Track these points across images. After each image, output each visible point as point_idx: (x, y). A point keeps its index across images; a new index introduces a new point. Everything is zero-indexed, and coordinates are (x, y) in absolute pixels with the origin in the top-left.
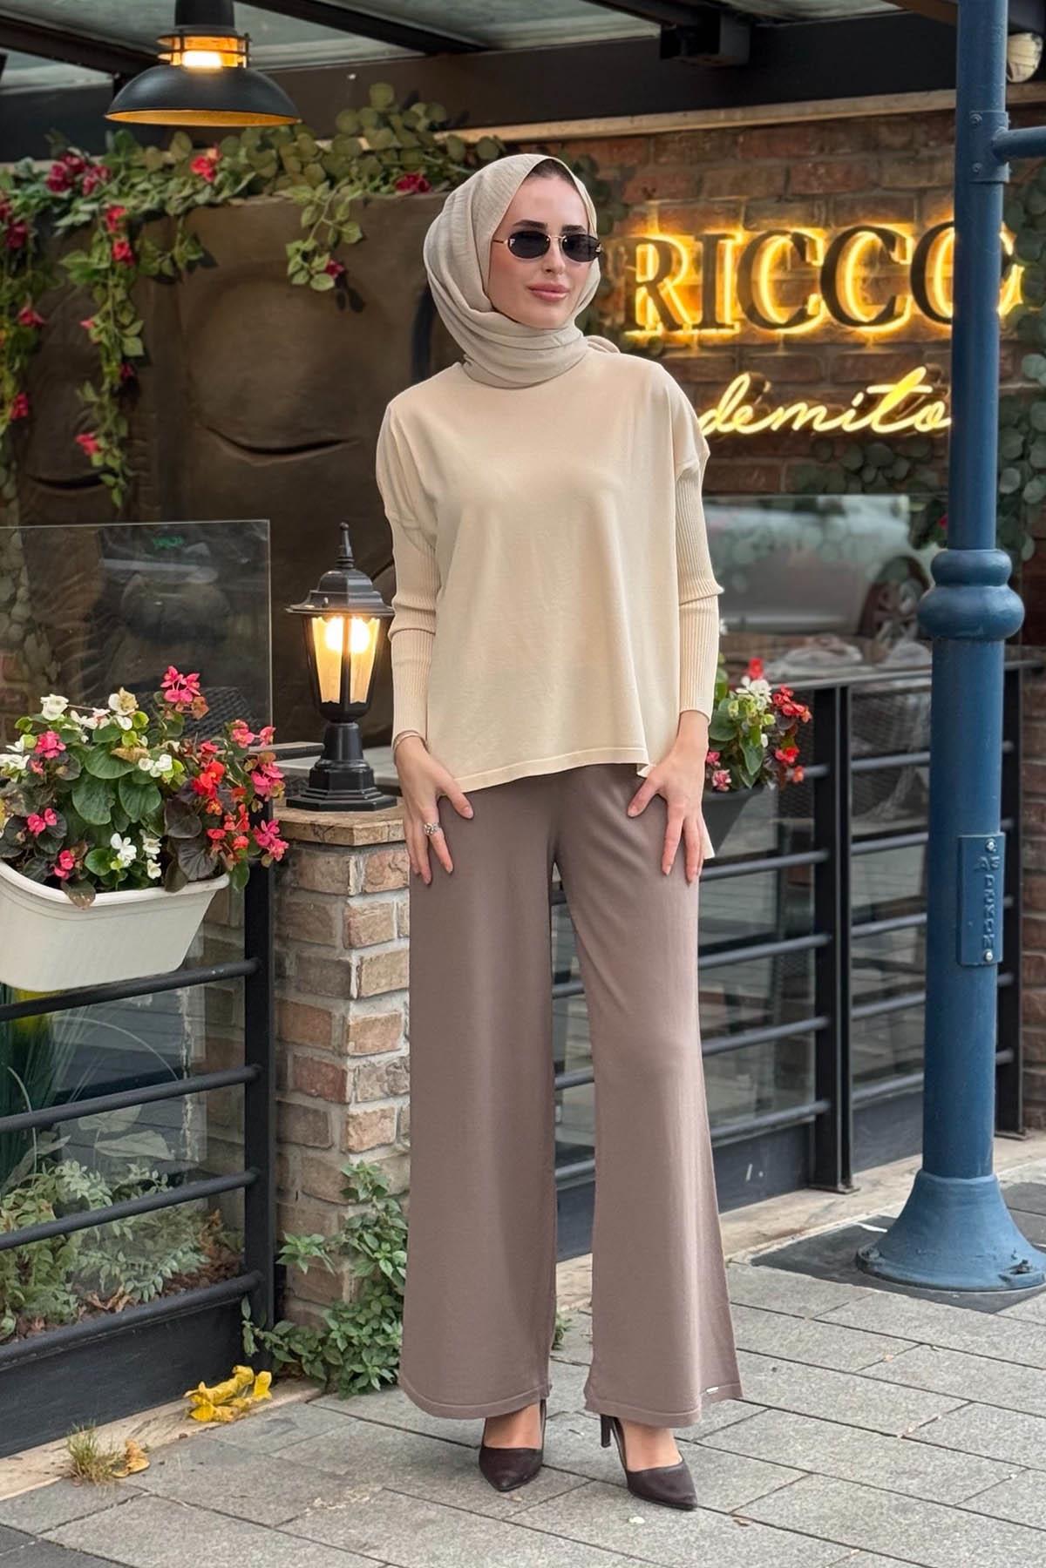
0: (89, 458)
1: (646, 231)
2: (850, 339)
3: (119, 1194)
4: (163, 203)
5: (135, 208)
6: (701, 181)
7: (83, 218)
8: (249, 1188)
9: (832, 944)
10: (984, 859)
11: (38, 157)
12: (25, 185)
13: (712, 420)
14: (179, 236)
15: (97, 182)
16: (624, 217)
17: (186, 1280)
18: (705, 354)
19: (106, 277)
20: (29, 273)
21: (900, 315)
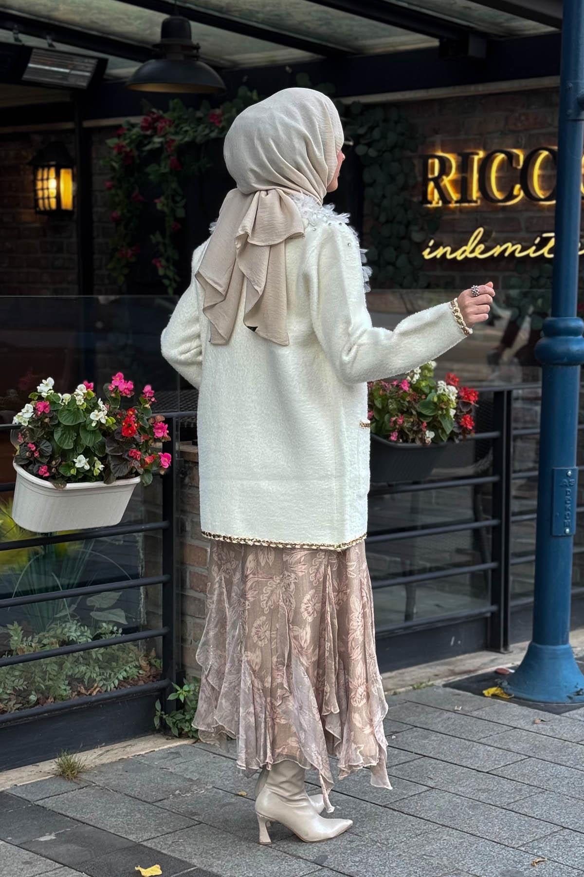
0: (157, 271)
1: (434, 150)
3: (97, 637)
4: (195, 137)
5: (181, 140)
6: (462, 123)
7: (157, 145)
9: (500, 526)
10: (566, 480)
13: (464, 251)
14: (203, 155)
15: (164, 127)
16: (423, 143)
17: (131, 682)
18: (463, 216)
19: (168, 177)
20: (136, 175)
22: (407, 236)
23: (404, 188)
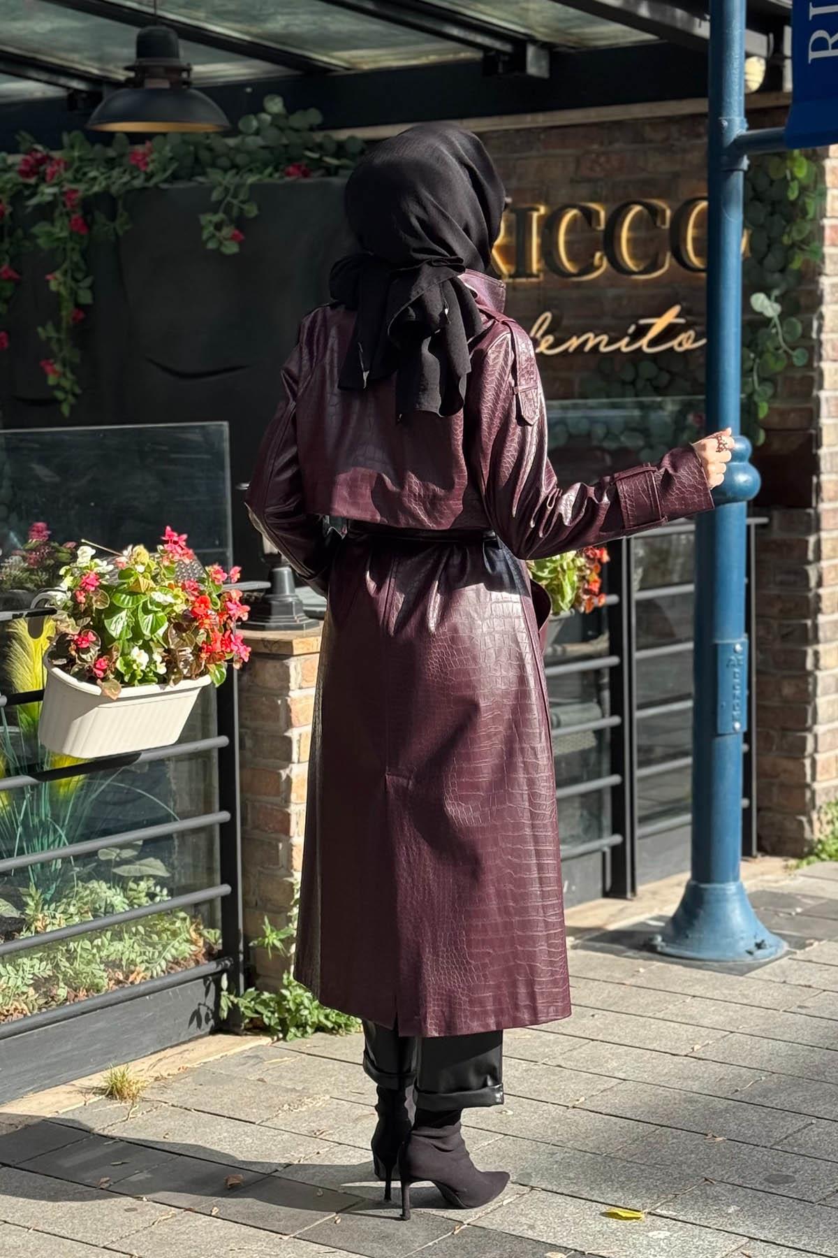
2: (625, 285)
4: (108, 186)
5: (87, 190)
7: (47, 199)
8: (224, 899)
9: (622, 724)
10: (733, 658)
11: (11, 152)
14: (119, 212)
15: (57, 171)
17: (182, 962)
19: (65, 243)
21: (662, 266)
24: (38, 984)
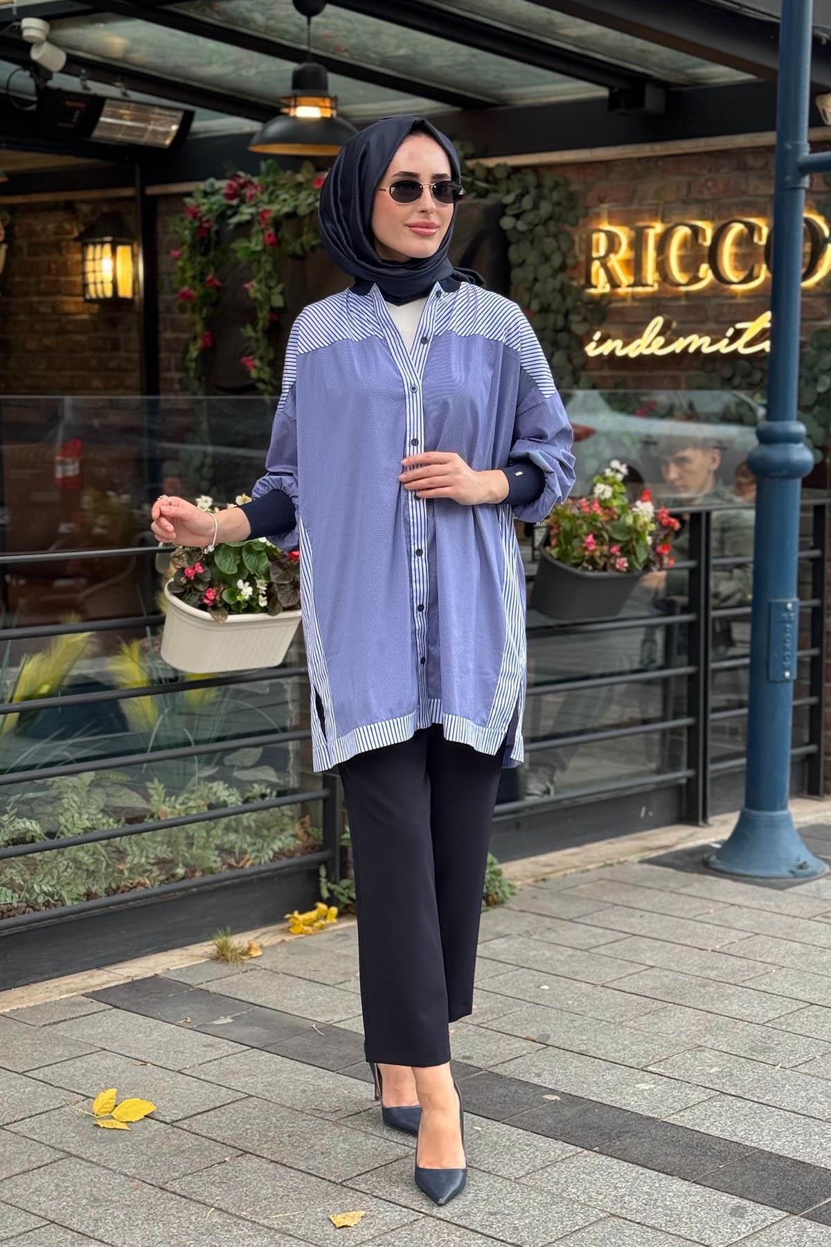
0: (248, 373)
1: (599, 224)
2: (726, 293)
3: (246, 801)
4: (296, 207)
5: (279, 211)
6: (635, 191)
7: (246, 217)
8: (325, 800)
9: (697, 673)
10: (785, 615)
11: (219, 178)
12: (209, 196)
13: (639, 346)
14: (305, 229)
15: (255, 195)
16: (586, 215)
17: (287, 853)
18: (636, 304)
19: (260, 256)
20: (212, 253)
21: (757, 277)
22: (566, 329)
23: (563, 268)
24: (161, 863)
